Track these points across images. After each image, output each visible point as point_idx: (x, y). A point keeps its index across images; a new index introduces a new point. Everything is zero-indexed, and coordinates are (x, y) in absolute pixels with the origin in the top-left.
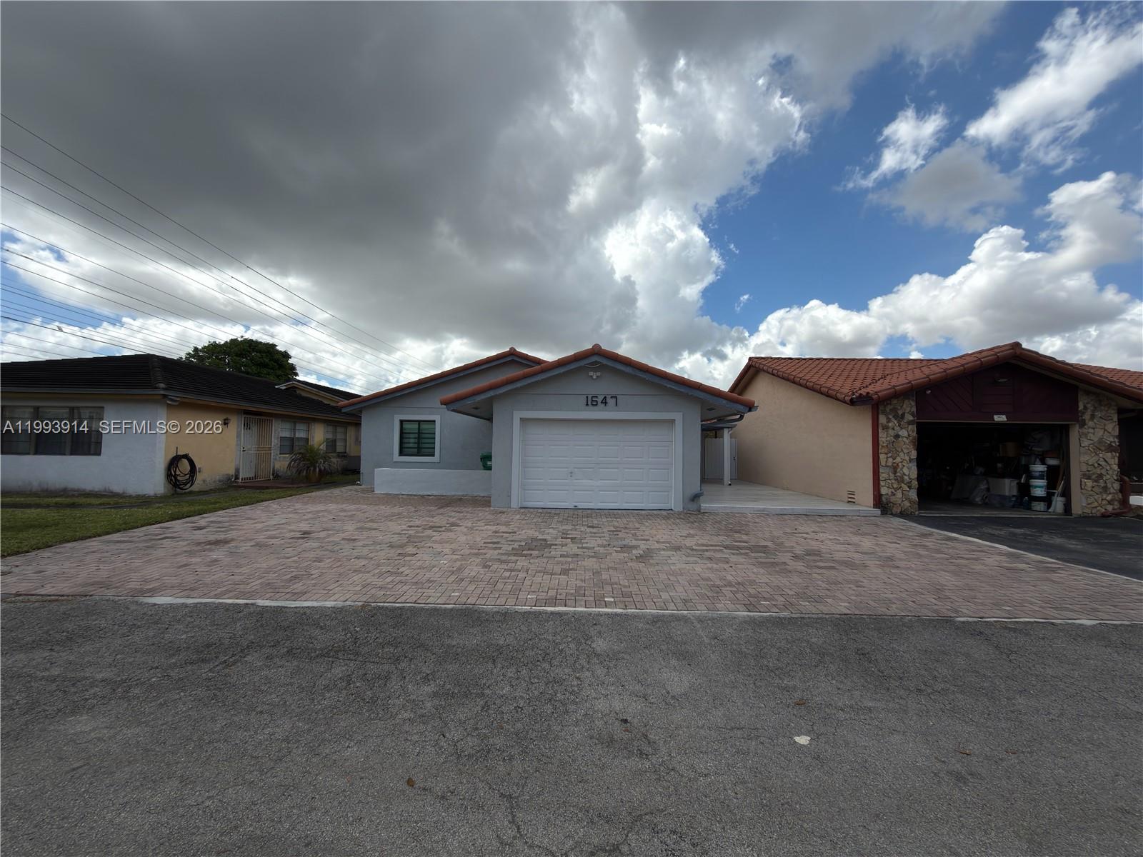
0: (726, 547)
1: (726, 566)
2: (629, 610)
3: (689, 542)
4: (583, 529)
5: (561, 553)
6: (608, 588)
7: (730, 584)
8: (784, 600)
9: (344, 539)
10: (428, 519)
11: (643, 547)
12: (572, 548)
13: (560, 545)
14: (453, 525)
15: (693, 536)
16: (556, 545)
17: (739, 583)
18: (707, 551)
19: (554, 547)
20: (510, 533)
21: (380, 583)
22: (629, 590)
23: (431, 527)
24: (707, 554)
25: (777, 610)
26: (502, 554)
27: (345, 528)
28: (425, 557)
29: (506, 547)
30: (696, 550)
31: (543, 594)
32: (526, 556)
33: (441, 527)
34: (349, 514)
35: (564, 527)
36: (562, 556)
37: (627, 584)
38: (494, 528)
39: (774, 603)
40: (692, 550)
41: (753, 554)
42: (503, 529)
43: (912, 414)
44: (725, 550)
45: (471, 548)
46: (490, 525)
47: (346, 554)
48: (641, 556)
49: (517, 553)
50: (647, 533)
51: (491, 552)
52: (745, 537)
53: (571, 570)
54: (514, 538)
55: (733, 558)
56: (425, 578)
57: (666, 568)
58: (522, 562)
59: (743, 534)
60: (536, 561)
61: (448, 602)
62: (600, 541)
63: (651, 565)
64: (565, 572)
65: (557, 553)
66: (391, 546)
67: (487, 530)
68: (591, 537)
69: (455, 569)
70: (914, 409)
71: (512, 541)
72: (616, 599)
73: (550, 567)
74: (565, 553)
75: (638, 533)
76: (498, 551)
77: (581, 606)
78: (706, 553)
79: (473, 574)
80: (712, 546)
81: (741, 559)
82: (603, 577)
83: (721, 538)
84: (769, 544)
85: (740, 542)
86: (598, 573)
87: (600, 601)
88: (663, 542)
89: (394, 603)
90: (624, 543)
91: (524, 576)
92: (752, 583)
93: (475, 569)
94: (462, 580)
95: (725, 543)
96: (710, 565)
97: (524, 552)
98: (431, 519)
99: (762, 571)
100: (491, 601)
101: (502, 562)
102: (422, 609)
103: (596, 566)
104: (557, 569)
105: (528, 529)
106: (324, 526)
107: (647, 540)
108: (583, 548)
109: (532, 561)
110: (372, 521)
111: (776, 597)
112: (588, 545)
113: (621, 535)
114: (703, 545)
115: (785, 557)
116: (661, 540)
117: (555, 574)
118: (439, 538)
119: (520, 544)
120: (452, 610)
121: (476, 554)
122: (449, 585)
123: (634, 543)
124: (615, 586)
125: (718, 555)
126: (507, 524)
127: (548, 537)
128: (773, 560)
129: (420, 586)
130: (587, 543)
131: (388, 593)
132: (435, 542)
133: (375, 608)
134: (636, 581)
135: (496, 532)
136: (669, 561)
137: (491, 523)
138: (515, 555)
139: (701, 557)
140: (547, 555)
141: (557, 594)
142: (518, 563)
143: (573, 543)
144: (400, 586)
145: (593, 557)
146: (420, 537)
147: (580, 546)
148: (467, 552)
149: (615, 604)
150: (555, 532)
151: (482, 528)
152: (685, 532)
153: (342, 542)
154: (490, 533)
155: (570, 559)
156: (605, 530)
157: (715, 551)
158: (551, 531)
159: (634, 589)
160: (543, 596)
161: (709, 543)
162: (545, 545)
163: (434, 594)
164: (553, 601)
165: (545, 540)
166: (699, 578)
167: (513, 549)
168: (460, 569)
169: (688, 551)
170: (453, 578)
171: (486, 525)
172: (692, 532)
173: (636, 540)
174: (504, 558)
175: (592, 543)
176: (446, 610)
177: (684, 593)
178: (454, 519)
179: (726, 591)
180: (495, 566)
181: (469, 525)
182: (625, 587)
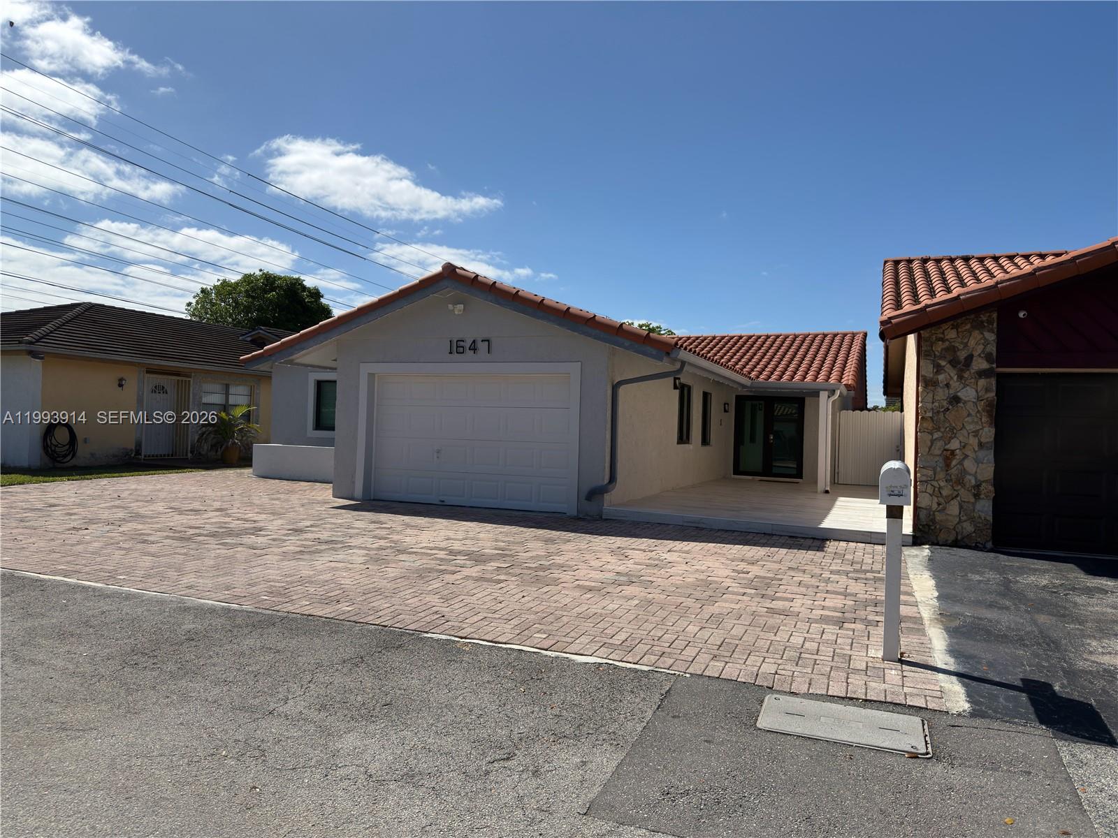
43: (988, 358)
70: (992, 349)
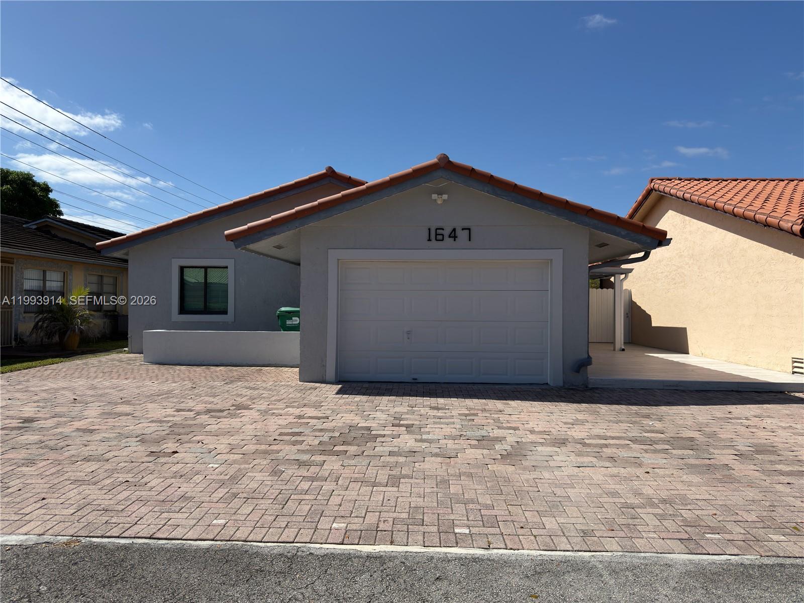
0: (634, 440)
1: (640, 472)
2: (495, 551)
3: (577, 433)
4: (423, 411)
5: (391, 449)
6: (460, 509)
7: (650, 502)
8: (743, 531)
9: (78, 430)
10: (207, 398)
11: (511, 439)
12: (408, 441)
13: (388, 436)
14: (240, 407)
15: (582, 422)
16: (384, 436)
17: (664, 501)
18: (606, 446)
19: (383, 439)
20: (319, 418)
21: (106, 503)
22: (494, 512)
23: (208, 411)
24: (608, 451)
25: (736, 551)
26: (303, 452)
27: (86, 413)
28: (189, 457)
29: (312, 441)
30: (589, 445)
31: (356, 520)
32: (337, 454)
33: (221, 411)
34: (100, 392)
35: (397, 409)
36: (391, 454)
37: (489, 502)
38: (297, 412)
39: (728, 537)
40: (584, 445)
41: (674, 452)
42: (311, 412)
44: (633, 446)
45: (259, 442)
46: (293, 407)
47: (72, 452)
48: (509, 455)
49: (325, 450)
50: (514, 418)
51: (287, 447)
52: (658, 425)
53: (405, 477)
54: (325, 426)
55: (648, 459)
56: (180, 492)
57: (546, 475)
58: (333, 464)
59: (654, 420)
60: (352, 462)
61: (204, 536)
62: (448, 430)
63: (525, 469)
64: (394, 481)
65: (385, 449)
66: (142, 441)
67: (287, 414)
68: (435, 423)
69: (227, 477)
71: (321, 430)
72: (474, 530)
73: (371, 472)
74: (396, 449)
75: (503, 418)
76: (298, 447)
77: (416, 543)
78: (605, 450)
79: (254, 485)
80: (613, 438)
81: (659, 460)
82: (453, 489)
83: (624, 426)
84: (695, 435)
85: (653, 432)
86: (444, 483)
87: (447, 534)
88: (540, 433)
89: (118, 537)
90: (484, 433)
91: (332, 488)
92: (684, 500)
93: (259, 476)
94: (235, 496)
95: (630, 435)
96: (615, 471)
97: (336, 448)
98: (211, 399)
99: (695, 479)
100: (273, 534)
101: (300, 464)
102: (161, 549)
103: (441, 472)
104: (383, 476)
105: (346, 412)
106: (58, 410)
107: (515, 429)
108: (422, 441)
109: (346, 462)
110: (128, 403)
111: (729, 526)
112: (430, 437)
113: (478, 420)
114: (600, 437)
115: (724, 457)
116: (536, 430)
117: (380, 485)
118: (216, 427)
119: (331, 434)
120: (208, 550)
121: (266, 452)
122: (213, 505)
123: (497, 433)
124: (471, 506)
125: (623, 453)
126: (317, 406)
127: (373, 424)
128: (708, 462)
129: (167, 507)
130: (429, 433)
131: (114, 520)
132: (209, 434)
133: (85, 547)
134: (503, 497)
135: (300, 417)
136: (552, 464)
137: (296, 404)
138: (323, 452)
139: (598, 456)
140: (371, 453)
141: (379, 521)
142: (325, 467)
143: (408, 432)
144: (137, 507)
145: (436, 455)
146: (190, 426)
147: (419, 437)
148: (252, 448)
149: (469, 540)
150: (384, 416)
151: (280, 411)
152: (570, 418)
153: (74, 434)
154: (291, 419)
155: (402, 459)
156: (455, 413)
157: (618, 446)
158: (378, 414)
159: (500, 511)
160: (356, 524)
161: (608, 434)
162: (368, 436)
163: (184, 522)
164: (373, 534)
165: (369, 429)
166: (600, 491)
167: (320, 443)
168: (235, 479)
169: (579, 446)
170: (221, 492)
171: (287, 407)
172: (580, 416)
173: (499, 428)
174: (305, 457)
175: (435, 432)
176: (198, 550)
177: (581, 520)
178: (244, 399)
179: (647, 516)
180: (290, 471)
181: (263, 407)
182: (487, 507)
